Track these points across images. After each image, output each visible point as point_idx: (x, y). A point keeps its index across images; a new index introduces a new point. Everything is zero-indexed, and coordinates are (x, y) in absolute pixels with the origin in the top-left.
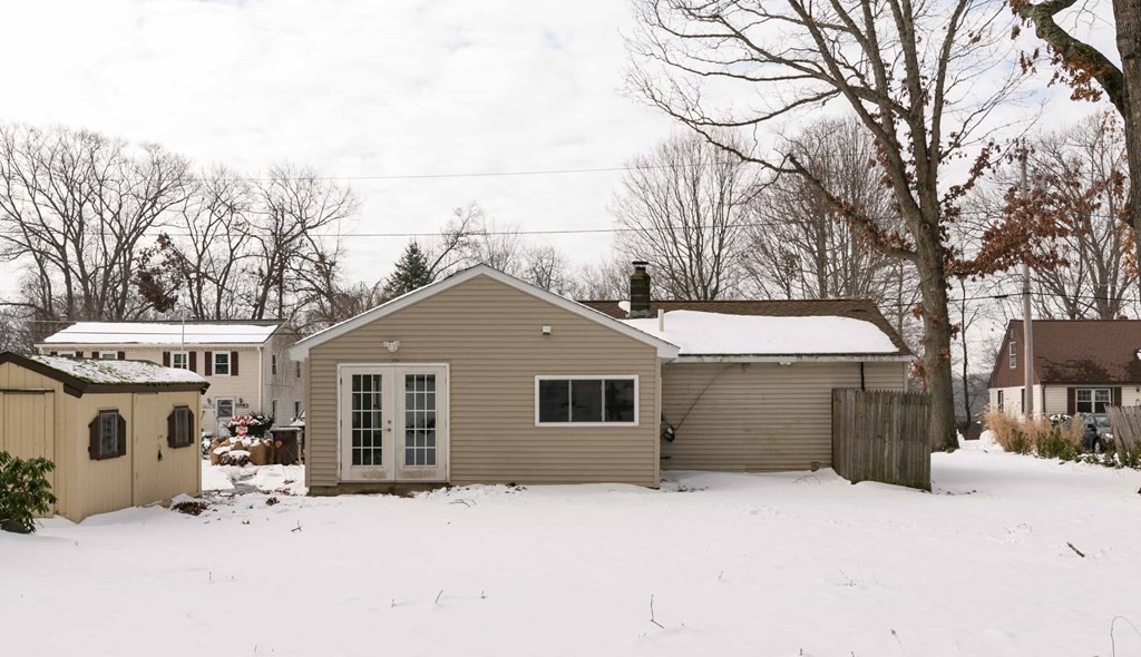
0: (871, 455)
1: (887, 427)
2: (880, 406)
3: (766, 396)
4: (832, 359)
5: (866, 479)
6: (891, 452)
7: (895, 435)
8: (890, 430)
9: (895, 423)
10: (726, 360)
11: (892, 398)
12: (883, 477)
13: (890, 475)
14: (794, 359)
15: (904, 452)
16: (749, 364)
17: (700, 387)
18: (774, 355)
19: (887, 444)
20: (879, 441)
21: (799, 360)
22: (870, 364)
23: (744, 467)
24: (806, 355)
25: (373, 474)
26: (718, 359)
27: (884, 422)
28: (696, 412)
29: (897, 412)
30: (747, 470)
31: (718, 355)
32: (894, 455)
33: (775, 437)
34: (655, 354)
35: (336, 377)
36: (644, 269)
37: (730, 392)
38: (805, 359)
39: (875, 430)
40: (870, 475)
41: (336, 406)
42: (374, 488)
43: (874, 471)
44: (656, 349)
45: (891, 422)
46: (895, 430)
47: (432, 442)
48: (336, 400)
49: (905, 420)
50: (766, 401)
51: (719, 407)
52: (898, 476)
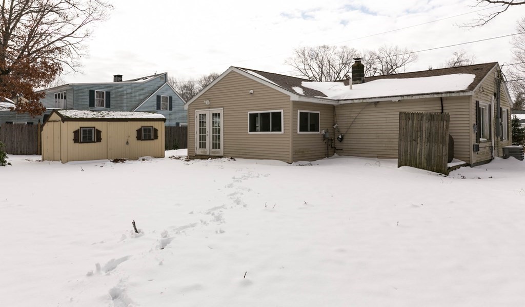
0: (409, 151)
1: (419, 135)
2: (415, 122)
3: (387, 119)
4: (421, 97)
5: (406, 165)
6: (421, 149)
7: (424, 139)
8: (421, 136)
9: (424, 132)
10: (365, 101)
11: (422, 117)
12: (416, 164)
13: (420, 164)
14: (400, 98)
15: (430, 150)
16: (378, 102)
17: (355, 115)
18: (389, 97)
19: (419, 145)
20: (414, 142)
21: (402, 98)
22: (447, 98)
23: (376, 156)
24: (406, 96)
25: (204, 152)
26: (361, 101)
27: (417, 131)
28: (353, 127)
29: (425, 125)
30: (377, 157)
31: (361, 99)
32: (423, 151)
33: (392, 140)
34: (290, 99)
35: (194, 115)
36: (360, 61)
37: (371, 117)
38: (406, 98)
39: (411, 136)
40: (408, 163)
41: (194, 126)
42: (205, 157)
43: (410, 161)
44: (290, 96)
45: (421, 131)
46: (424, 136)
47: (219, 141)
48: (194, 124)
49: (431, 130)
50: (387, 121)
51: (364, 125)
52: (425, 164)
